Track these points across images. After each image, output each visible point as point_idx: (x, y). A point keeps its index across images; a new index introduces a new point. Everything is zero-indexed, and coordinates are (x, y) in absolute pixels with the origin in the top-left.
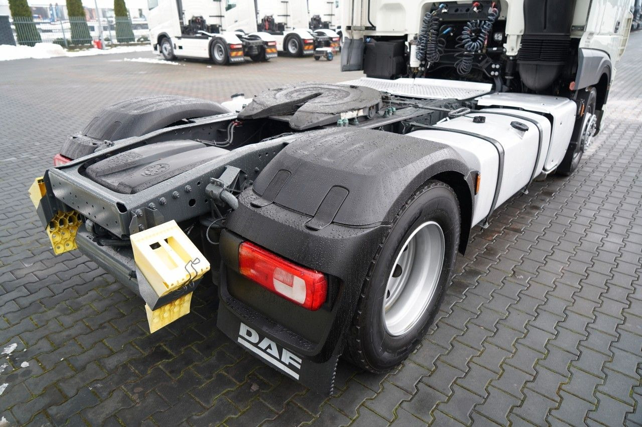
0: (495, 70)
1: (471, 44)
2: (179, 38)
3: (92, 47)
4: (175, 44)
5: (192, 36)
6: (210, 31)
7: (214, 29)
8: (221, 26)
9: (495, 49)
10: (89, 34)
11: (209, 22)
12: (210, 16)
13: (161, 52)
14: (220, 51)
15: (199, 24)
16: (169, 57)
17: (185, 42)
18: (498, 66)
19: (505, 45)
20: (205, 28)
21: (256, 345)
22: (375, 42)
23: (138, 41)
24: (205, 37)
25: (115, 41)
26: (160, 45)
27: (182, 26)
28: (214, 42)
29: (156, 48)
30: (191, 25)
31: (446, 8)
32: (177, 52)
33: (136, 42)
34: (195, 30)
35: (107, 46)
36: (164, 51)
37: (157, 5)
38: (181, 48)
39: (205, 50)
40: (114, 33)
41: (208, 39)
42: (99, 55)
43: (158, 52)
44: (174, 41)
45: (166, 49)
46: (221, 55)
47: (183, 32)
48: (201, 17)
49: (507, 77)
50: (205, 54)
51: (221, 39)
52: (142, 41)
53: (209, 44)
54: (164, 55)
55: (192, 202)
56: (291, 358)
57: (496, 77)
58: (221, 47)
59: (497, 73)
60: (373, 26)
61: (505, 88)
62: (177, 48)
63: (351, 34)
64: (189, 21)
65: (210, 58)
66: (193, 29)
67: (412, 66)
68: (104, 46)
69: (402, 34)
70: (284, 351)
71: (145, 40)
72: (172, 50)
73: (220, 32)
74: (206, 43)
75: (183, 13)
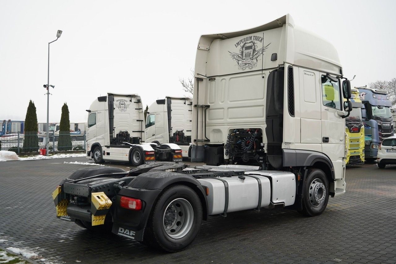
0: (261, 160)
1: (245, 148)
2: (108, 147)
3: (39, 154)
4: (104, 151)
5: (118, 145)
6: (132, 142)
7: (137, 140)
8: (141, 139)
9: (260, 150)
10: (38, 144)
11: (132, 135)
12: (133, 132)
13: (93, 157)
14: (138, 156)
15: (125, 137)
16: (99, 161)
17: (112, 150)
18: (262, 158)
19: (264, 148)
20: (129, 140)
21: (123, 233)
22: (210, 147)
23: (74, 150)
24: (127, 146)
25: (56, 150)
26: (92, 152)
27: (111, 138)
28: (133, 150)
29: (89, 155)
30: (118, 137)
31: (238, 132)
32: (105, 157)
33: (72, 150)
34: (120, 141)
35: (50, 153)
36: (95, 156)
37: (95, 124)
38: (108, 154)
39: (127, 155)
40: (56, 143)
41: (129, 148)
42: (43, 159)
43: (90, 157)
44: (104, 149)
45: (97, 154)
46: (138, 159)
47: (111, 143)
48: (127, 132)
49: (267, 163)
50: (126, 158)
51: (139, 147)
52: (78, 150)
53: (130, 151)
54: (95, 159)
55: (109, 190)
56: (133, 233)
57: (262, 163)
58: (138, 154)
59: (262, 161)
60: (208, 140)
61: (266, 168)
62: (106, 154)
63: (197, 143)
64: (117, 135)
65: (129, 161)
66: (119, 141)
67: (225, 159)
68: (48, 153)
69: (222, 144)
70: (131, 231)
71: (80, 149)
72: (101, 156)
73: (140, 143)
74: (127, 150)
75: (114, 130)
